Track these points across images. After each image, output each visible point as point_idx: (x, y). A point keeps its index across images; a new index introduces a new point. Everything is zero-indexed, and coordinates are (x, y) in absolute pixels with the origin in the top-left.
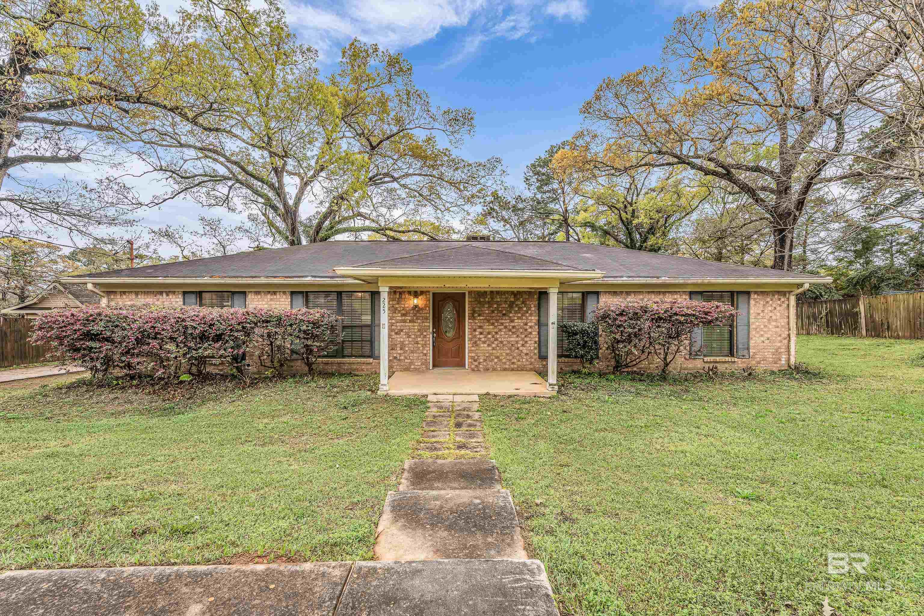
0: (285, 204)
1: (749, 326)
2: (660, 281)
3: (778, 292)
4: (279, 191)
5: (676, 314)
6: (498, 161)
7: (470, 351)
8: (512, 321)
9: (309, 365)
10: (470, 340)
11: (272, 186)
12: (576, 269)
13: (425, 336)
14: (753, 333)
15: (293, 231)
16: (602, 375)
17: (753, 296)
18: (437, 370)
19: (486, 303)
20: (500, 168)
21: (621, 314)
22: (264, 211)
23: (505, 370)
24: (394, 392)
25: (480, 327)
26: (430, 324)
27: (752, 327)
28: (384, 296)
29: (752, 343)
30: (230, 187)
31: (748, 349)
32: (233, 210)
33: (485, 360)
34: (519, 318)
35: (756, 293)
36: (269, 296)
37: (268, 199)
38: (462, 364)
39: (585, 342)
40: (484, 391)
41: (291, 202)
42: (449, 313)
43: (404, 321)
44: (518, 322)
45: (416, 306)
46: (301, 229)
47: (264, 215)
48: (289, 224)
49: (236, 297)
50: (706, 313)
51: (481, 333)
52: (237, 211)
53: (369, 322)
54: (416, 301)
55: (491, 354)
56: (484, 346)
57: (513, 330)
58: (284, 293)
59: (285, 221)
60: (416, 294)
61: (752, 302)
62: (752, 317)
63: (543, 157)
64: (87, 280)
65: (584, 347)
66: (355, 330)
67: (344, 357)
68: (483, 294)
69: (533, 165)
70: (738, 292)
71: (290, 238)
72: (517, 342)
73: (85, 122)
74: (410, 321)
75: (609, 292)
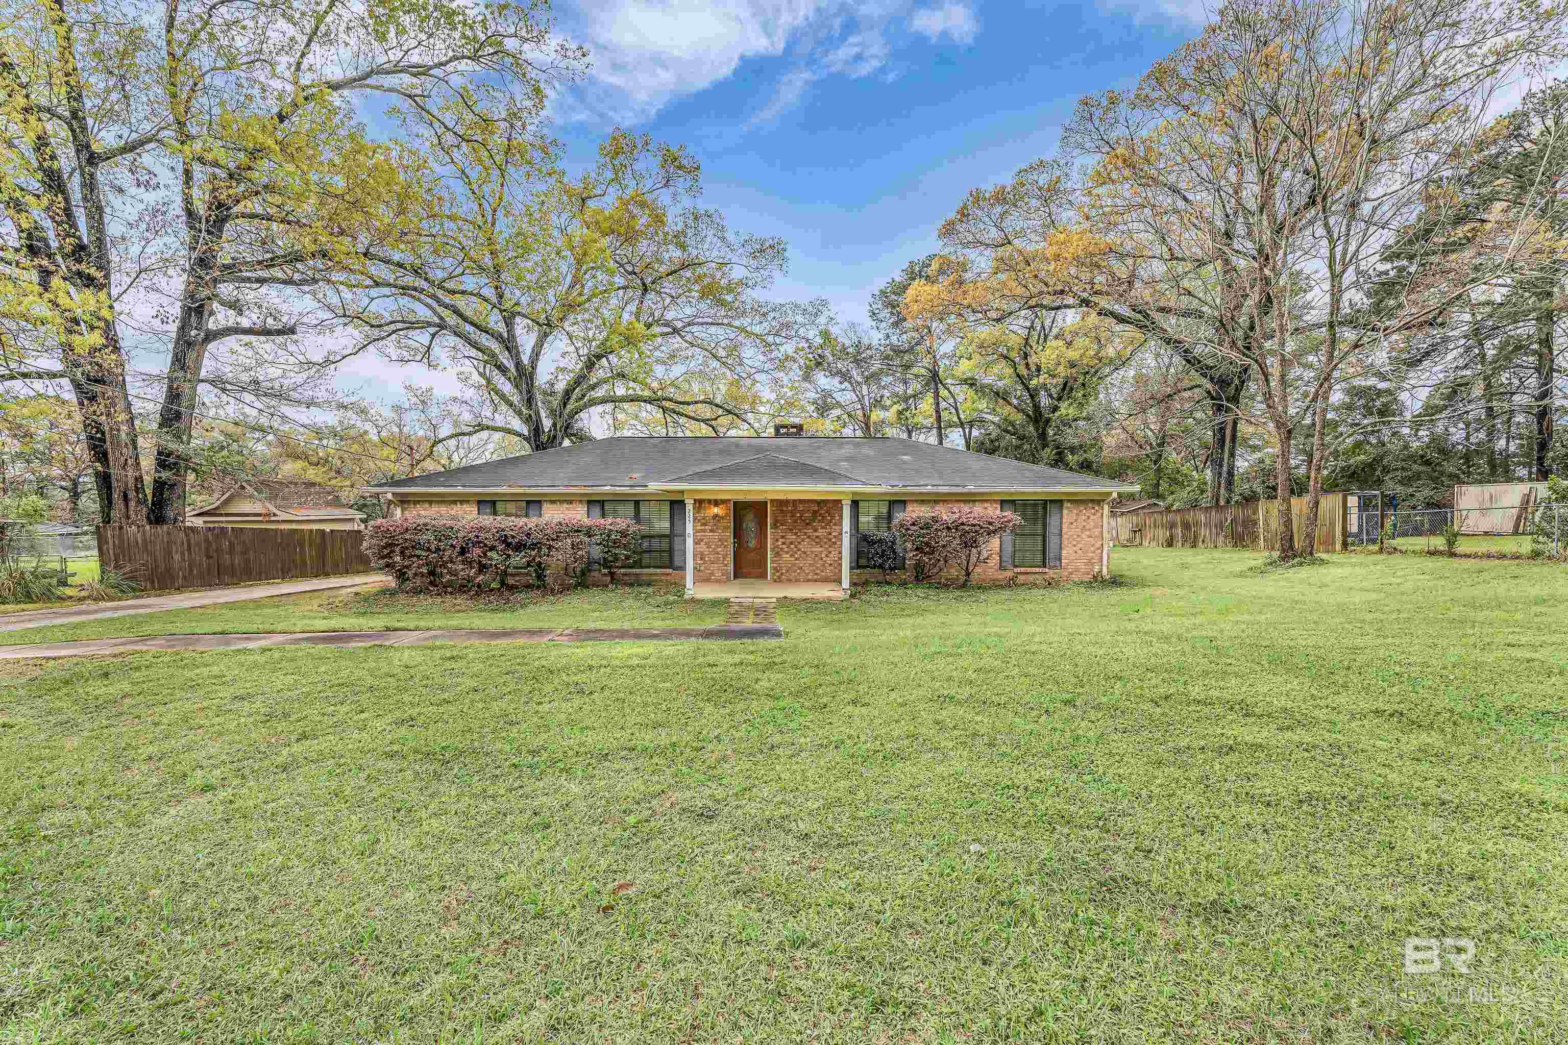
0: (518, 365)
1: (1061, 535)
2: (965, 490)
3: (1092, 501)
4: (509, 344)
5: (963, 524)
6: (824, 303)
7: (772, 562)
8: (816, 531)
9: (612, 574)
10: (772, 550)
11: (498, 337)
12: (864, 483)
13: (725, 547)
14: (1065, 542)
15: (530, 401)
16: (903, 584)
17: (1066, 505)
18: (738, 581)
19: (788, 511)
20: (826, 313)
21: (913, 524)
22: (481, 370)
23: (808, 581)
24: (699, 596)
25: (783, 537)
26: (730, 534)
27: (1065, 536)
28: (689, 507)
29: (1064, 553)
30: (433, 336)
31: (1060, 560)
32: (435, 367)
33: (787, 571)
34: (823, 528)
35: (1069, 501)
36: (565, 505)
37: (493, 355)
38: (763, 576)
39: (884, 551)
40: (782, 595)
41: (525, 359)
42: (750, 524)
43: (704, 531)
44: (821, 532)
45: (717, 515)
46: (539, 397)
47: (482, 375)
48: (524, 393)
49: (532, 506)
50: (990, 524)
51: (784, 543)
52: (440, 368)
53: (668, 532)
54: (716, 510)
55: (794, 565)
56: (786, 557)
57: (818, 541)
58: (581, 501)
59: (517, 386)
60: (716, 503)
61: (1065, 512)
62: (1065, 526)
63: (898, 279)
64: (385, 489)
65: (882, 556)
66: (653, 540)
67: (642, 567)
68: (786, 502)
69: (883, 292)
70: (1051, 501)
71: (525, 411)
72: (821, 552)
73: (284, 277)
74: (711, 531)
75: (916, 501)
